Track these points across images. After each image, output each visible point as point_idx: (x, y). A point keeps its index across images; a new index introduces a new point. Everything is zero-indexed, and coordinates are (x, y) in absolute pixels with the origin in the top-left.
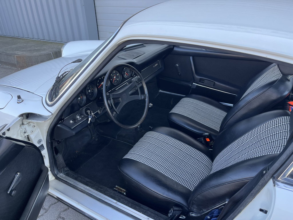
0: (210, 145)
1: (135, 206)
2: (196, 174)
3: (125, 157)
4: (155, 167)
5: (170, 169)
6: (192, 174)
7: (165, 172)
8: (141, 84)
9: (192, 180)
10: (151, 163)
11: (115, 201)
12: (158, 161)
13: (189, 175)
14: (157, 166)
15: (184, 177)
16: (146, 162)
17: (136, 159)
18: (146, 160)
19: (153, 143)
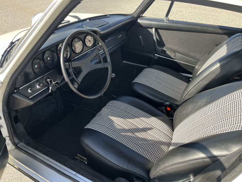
0: (170, 114)
1: (95, 178)
2: (157, 144)
3: (86, 127)
4: (116, 138)
5: (132, 139)
6: (153, 144)
7: (126, 143)
8: (105, 55)
9: (153, 150)
10: (112, 134)
11: (75, 173)
12: (120, 131)
13: (150, 145)
14: (118, 136)
15: (146, 147)
16: (107, 133)
17: (97, 129)
18: (108, 130)
19: (115, 113)
